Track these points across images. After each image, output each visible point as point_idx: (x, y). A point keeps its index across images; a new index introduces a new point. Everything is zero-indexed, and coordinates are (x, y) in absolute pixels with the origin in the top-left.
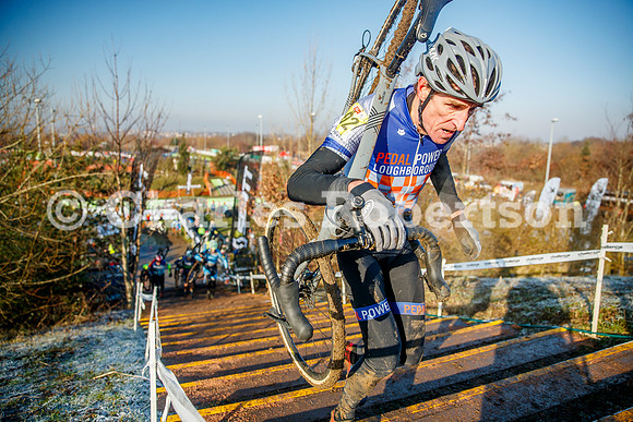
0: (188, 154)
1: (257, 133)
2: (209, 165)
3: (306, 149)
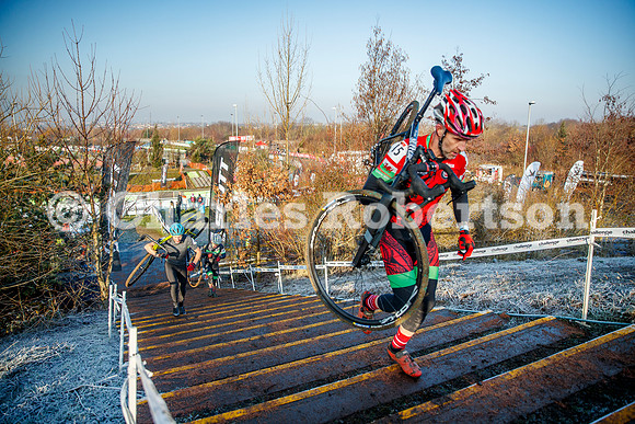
0: (162, 146)
1: (232, 123)
2: (183, 157)
3: (283, 138)
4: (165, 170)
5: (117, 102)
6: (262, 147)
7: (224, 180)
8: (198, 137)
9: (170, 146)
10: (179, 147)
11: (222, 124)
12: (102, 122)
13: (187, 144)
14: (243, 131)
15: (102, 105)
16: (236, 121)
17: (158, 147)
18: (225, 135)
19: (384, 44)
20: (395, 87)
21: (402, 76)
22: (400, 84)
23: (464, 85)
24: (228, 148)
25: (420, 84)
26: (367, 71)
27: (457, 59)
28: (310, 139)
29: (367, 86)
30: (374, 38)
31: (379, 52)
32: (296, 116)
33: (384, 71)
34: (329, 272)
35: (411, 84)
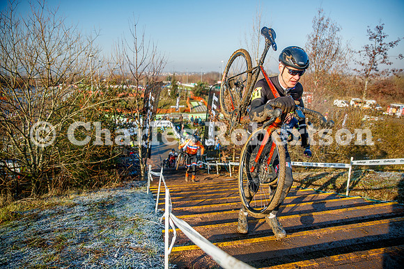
0: (177, 86)
1: (220, 72)
2: (189, 93)
4: (178, 101)
5: (155, 59)
7: (215, 107)
8: (199, 81)
9: (181, 86)
10: (187, 87)
11: (214, 73)
12: (147, 71)
13: (192, 85)
15: (147, 61)
17: (175, 86)
18: (215, 79)
19: (325, 20)
20: (331, 49)
21: (336, 41)
22: (335, 47)
23: (383, 47)
24: (216, 88)
25: (349, 47)
26: (312, 39)
27: (380, 29)
29: (311, 49)
30: (318, 16)
31: (321, 25)
33: (323, 38)
35: (343, 47)
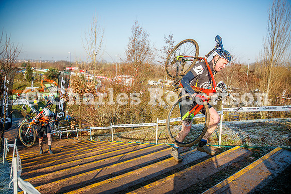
1: (68, 61)
2: (43, 76)
3: (92, 69)
4: (33, 83)
6: (82, 73)
8: (51, 67)
9: (36, 71)
10: (41, 72)
11: (63, 62)
13: (45, 70)
14: (73, 65)
16: (69, 60)
17: (30, 71)
18: (64, 66)
19: (139, 29)
22: (146, 46)
26: (132, 40)
27: (171, 37)
28: (105, 70)
30: (135, 26)
31: (137, 32)
32: (99, 59)
33: (139, 40)
34: (113, 130)
35: (151, 47)
